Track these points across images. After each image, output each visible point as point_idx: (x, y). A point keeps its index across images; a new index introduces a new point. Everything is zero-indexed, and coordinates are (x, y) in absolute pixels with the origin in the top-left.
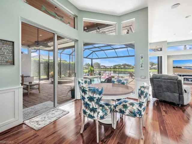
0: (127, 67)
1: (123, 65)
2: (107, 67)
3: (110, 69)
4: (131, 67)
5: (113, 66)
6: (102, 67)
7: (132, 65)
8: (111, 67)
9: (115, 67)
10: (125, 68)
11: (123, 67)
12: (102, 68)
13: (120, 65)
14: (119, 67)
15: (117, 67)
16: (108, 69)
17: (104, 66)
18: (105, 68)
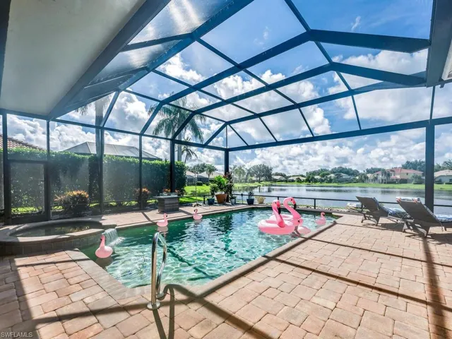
0: (345, 176)
1: (333, 172)
2: (290, 177)
3: (298, 182)
4: (357, 178)
5: (305, 174)
6: (278, 177)
7: (361, 171)
8: (302, 178)
9: (311, 176)
10: (339, 180)
11: (333, 175)
12: (275, 181)
13: (325, 170)
14: (323, 176)
15: (316, 177)
16: (293, 181)
17: (282, 175)
18: (283, 179)
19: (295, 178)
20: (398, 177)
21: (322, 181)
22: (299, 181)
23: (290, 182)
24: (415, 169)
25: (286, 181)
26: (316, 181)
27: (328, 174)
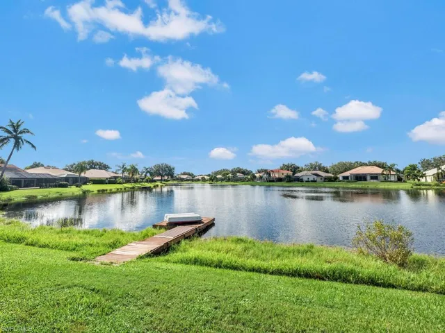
0: (240, 175)
1: (231, 172)
2: (196, 176)
4: (249, 177)
5: (209, 174)
6: (185, 177)
7: (253, 172)
8: (206, 177)
9: (214, 176)
10: (235, 179)
11: (231, 175)
12: (183, 180)
13: (226, 170)
14: (224, 175)
15: (218, 177)
16: (198, 180)
17: (189, 174)
18: (190, 178)
19: (200, 178)
20: (277, 176)
21: (222, 180)
22: (204, 180)
23: (195, 181)
24: (288, 170)
25: (193, 180)
26: (217, 180)
27: (227, 174)
